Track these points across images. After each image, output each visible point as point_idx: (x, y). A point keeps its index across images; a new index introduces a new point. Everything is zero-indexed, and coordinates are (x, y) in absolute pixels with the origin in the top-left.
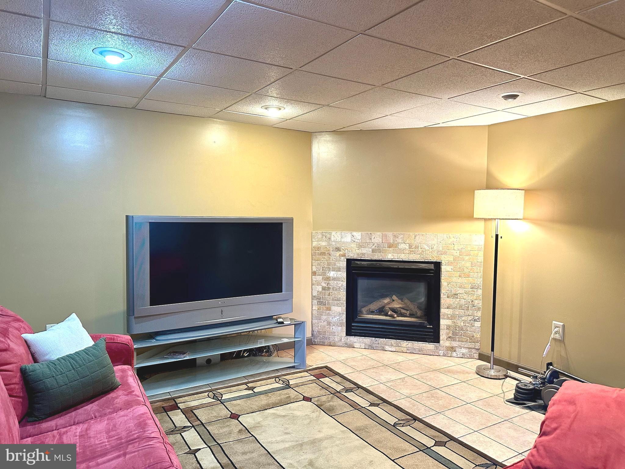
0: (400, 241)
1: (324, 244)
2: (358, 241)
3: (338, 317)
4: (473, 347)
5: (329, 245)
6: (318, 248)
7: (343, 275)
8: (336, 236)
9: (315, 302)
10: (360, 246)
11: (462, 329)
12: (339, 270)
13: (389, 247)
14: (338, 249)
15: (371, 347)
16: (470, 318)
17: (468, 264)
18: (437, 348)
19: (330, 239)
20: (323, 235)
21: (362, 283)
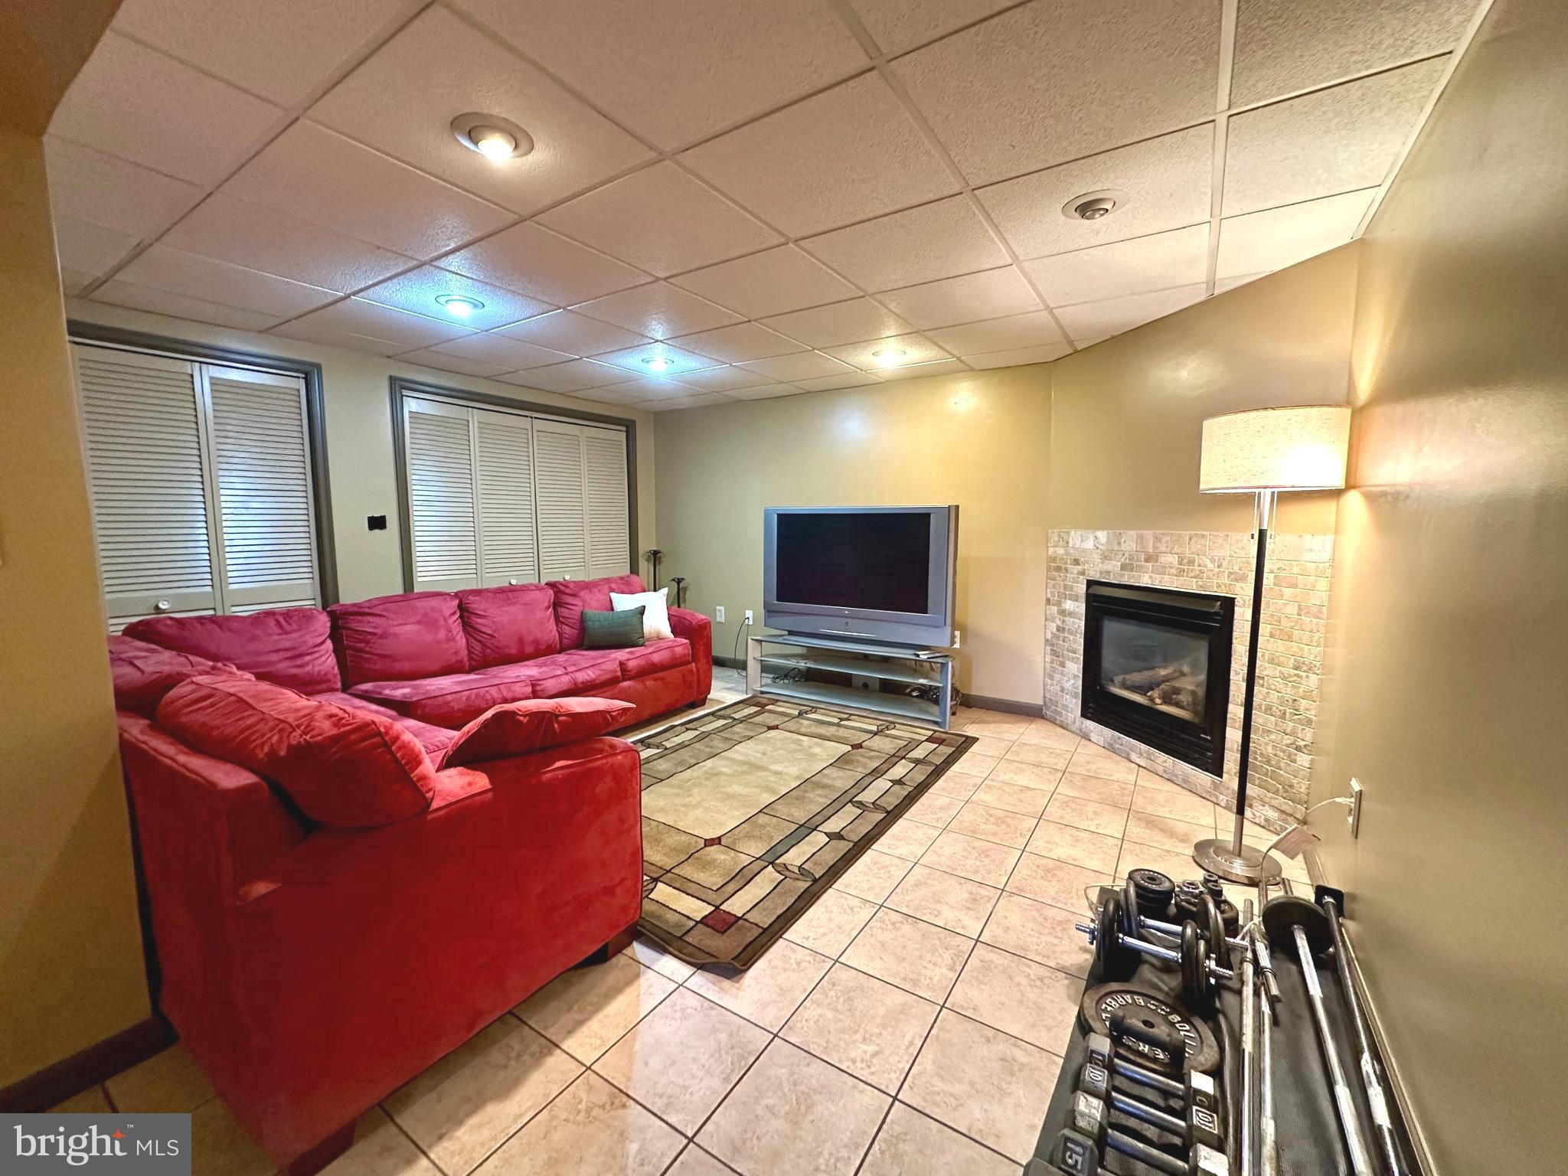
0: (1164, 549)
1: (1061, 551)
2: (1102, 548)
3: (1073, 681)
4: (1290, 811)
5: (1067, 553)
6: (1054, 560)
7: (1081, 608)
8: (1075, 538)
9: (1048, 648)
10: (1105, 558)
11: (1268, 762)
12: (1076, 599)
13: (1147, 560)
14: (1077, 562)
15: (1111, 748)
16: (1288, 740)
17: (1292, 609)
18: (1215, 786)
19: (1068, 543)
20: (1059, 536)
21: (1112, 628)
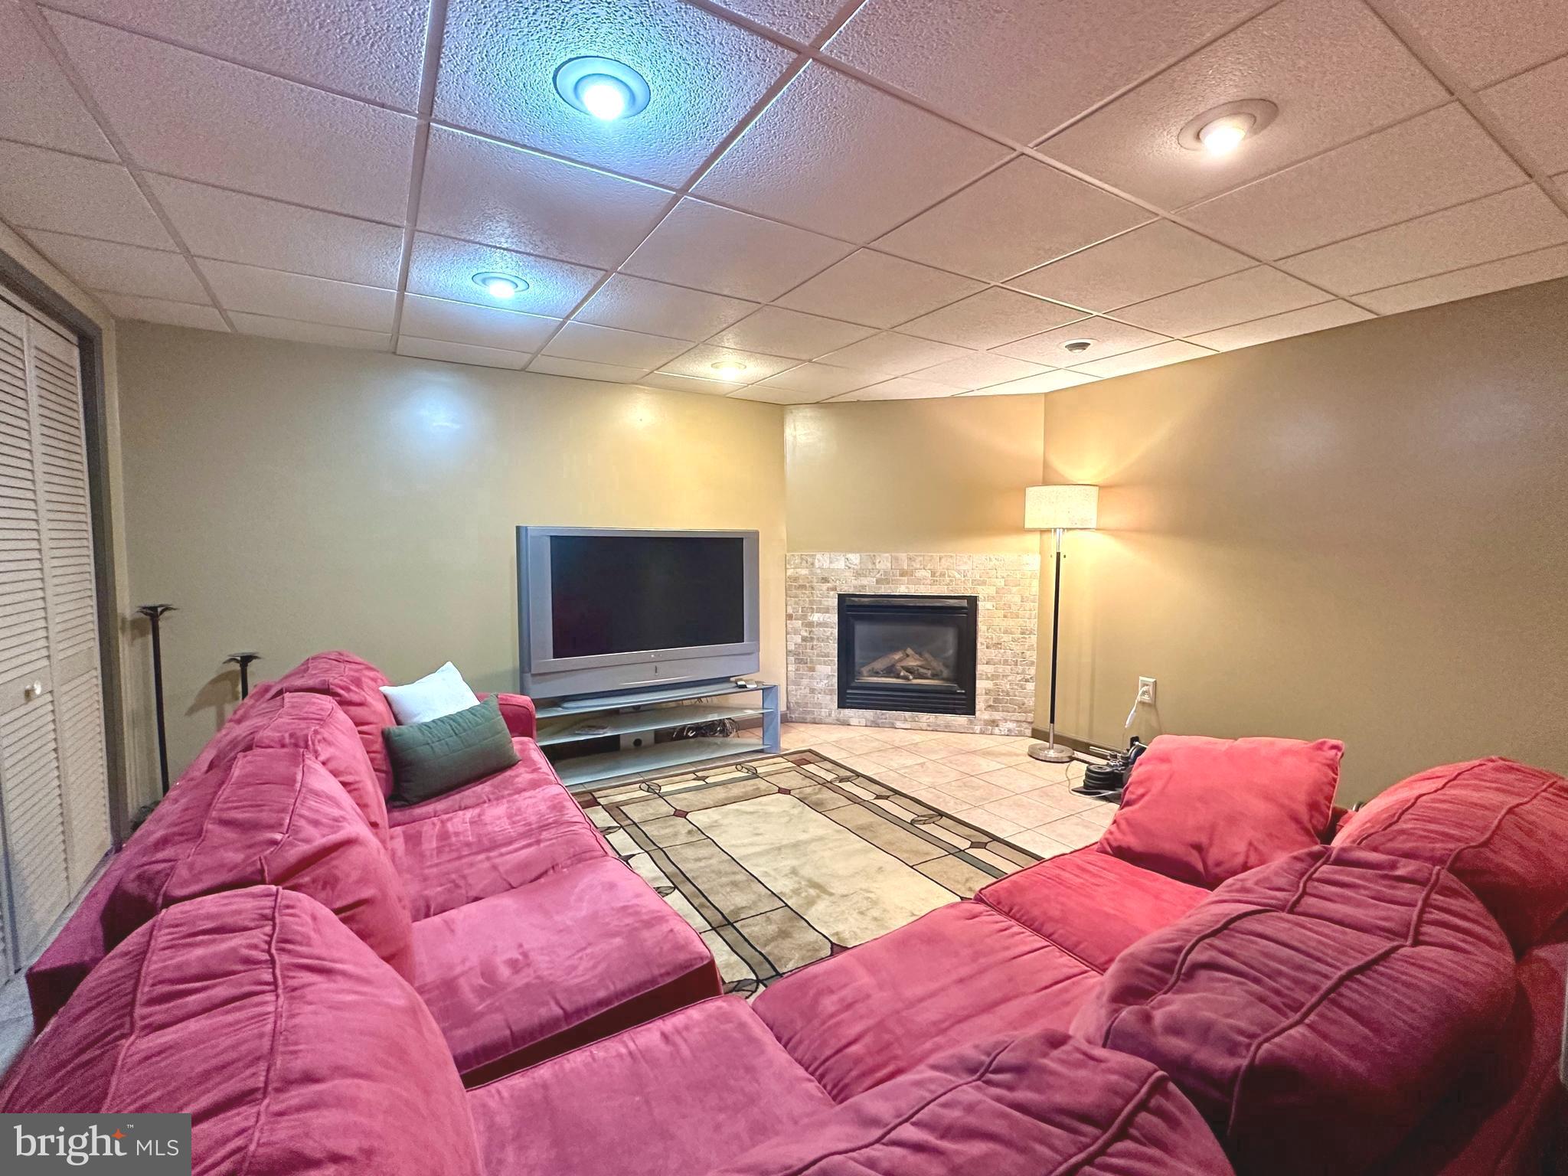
0: (918, 566)
1: (804, 572)
2: (855, 567)
3: (826, 681)
4: (1024, 719)
5: (812, 573)
6: (796, 579)
7: (833, 618)
8: (822, 560)
9: (792, 659)
10: (858, 574)
11: (1008, 694)
12: (827, 611)
13: (902, 575)
14: (825, 580)
15: (875, 724)
16: (1019, 677)
17: (1017, 599)
18: (971, 722)
19: (813, 564)
20: (802, 559)
21: (862, 630)
